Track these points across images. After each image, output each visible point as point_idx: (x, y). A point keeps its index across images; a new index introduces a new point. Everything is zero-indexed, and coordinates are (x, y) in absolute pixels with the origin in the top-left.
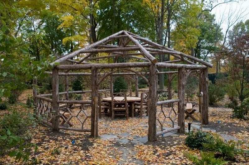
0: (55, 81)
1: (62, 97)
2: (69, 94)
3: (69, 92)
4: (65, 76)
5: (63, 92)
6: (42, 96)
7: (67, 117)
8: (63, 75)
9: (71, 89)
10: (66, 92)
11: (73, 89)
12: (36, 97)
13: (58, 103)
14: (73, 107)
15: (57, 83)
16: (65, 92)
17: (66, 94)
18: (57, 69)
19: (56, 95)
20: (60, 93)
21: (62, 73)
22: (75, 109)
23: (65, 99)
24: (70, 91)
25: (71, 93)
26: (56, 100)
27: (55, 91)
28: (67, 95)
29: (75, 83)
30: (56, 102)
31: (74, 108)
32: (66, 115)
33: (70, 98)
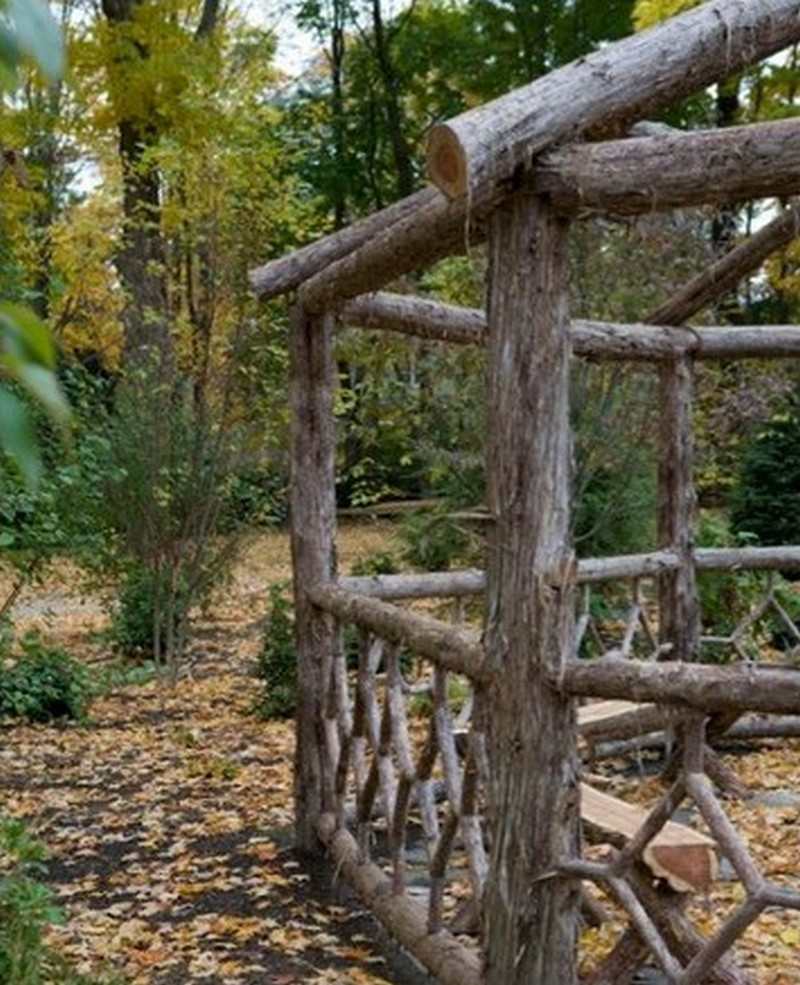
0: (524, 375)
1: (624, 607)
2: (701, 572)
3: (702, 553)
4: (664, 361)
5: (633, 550)
6: (388, 598)
7: (678, 884)
8: (633, 354)
9: (718, 523)
10: (669, 557)
11: (738, 522)
12: (318, 609)
13: (565, 696)
14: (742, 735)
15: (549, 410)
16: (658, 556)
17: (666, 579)
18: (545, 198)
19: (527, 579)
20: (593, 565)
21: (624, 329)
22: (764, 759)
23: (654, 627)
24: (707, 539)
25: (721, 569)
26: (535, 644)
27: (523, 523)
28: (681, 588)
29: (762, 459)
30: (535, 670)
31: (757, 749)
32: (675, 857)
33: (707, 623)
